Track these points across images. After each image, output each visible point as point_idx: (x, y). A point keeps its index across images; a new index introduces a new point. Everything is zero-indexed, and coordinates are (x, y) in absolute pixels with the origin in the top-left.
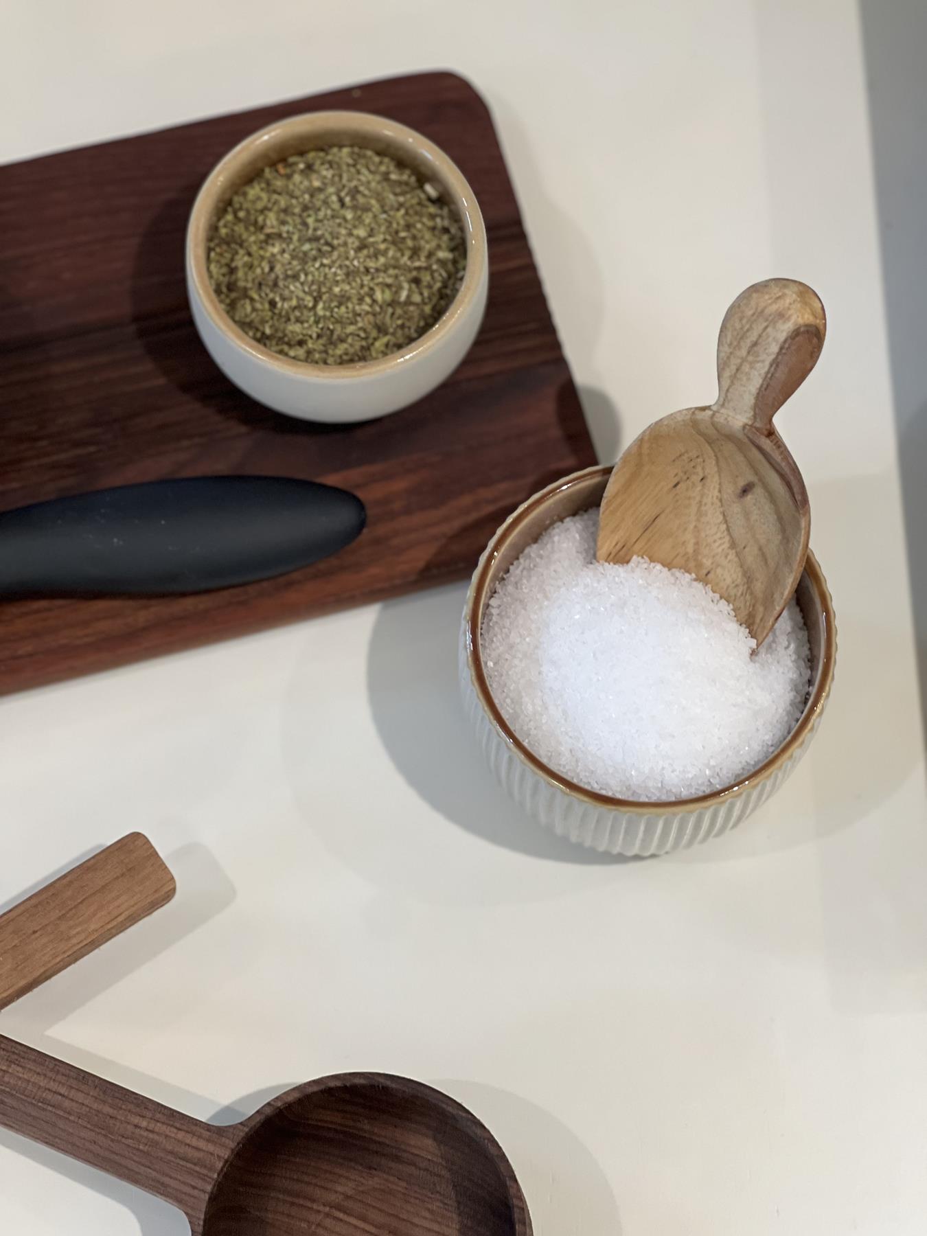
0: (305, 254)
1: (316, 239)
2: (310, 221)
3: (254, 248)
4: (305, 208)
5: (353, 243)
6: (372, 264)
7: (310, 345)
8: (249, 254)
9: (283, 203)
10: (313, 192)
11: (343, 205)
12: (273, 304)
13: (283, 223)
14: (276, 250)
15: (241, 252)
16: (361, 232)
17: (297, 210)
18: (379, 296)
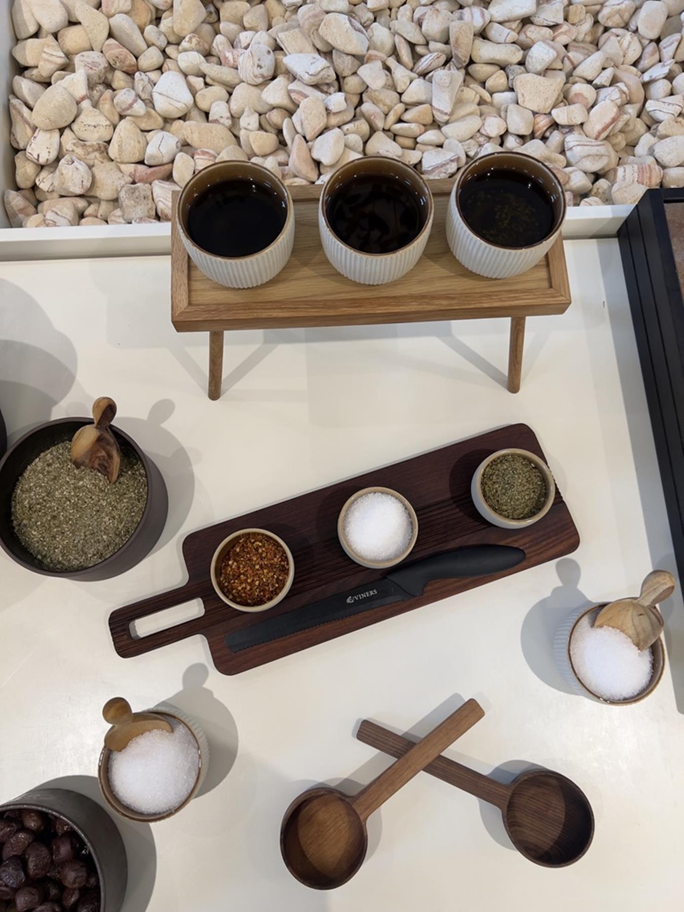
0: (506, 488)
1: (509, 484)
2: (506, 478)
3: (490, 486)
4: (504, 474)
5: (519, 484)
6: (523, 489)
7: (509, 511)
8: (489, 487)
9: (497, 472)
10: (505, 470)
11: (514, 473)
12: (498, 501)
13: (498, 479)
14: (497, 486)
15: (487, 486)
16: (520, 481)
17: (501, 475)
18: (526, 498)
